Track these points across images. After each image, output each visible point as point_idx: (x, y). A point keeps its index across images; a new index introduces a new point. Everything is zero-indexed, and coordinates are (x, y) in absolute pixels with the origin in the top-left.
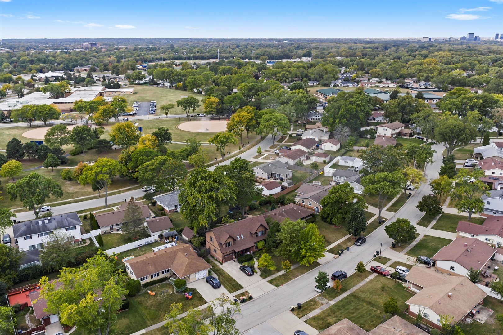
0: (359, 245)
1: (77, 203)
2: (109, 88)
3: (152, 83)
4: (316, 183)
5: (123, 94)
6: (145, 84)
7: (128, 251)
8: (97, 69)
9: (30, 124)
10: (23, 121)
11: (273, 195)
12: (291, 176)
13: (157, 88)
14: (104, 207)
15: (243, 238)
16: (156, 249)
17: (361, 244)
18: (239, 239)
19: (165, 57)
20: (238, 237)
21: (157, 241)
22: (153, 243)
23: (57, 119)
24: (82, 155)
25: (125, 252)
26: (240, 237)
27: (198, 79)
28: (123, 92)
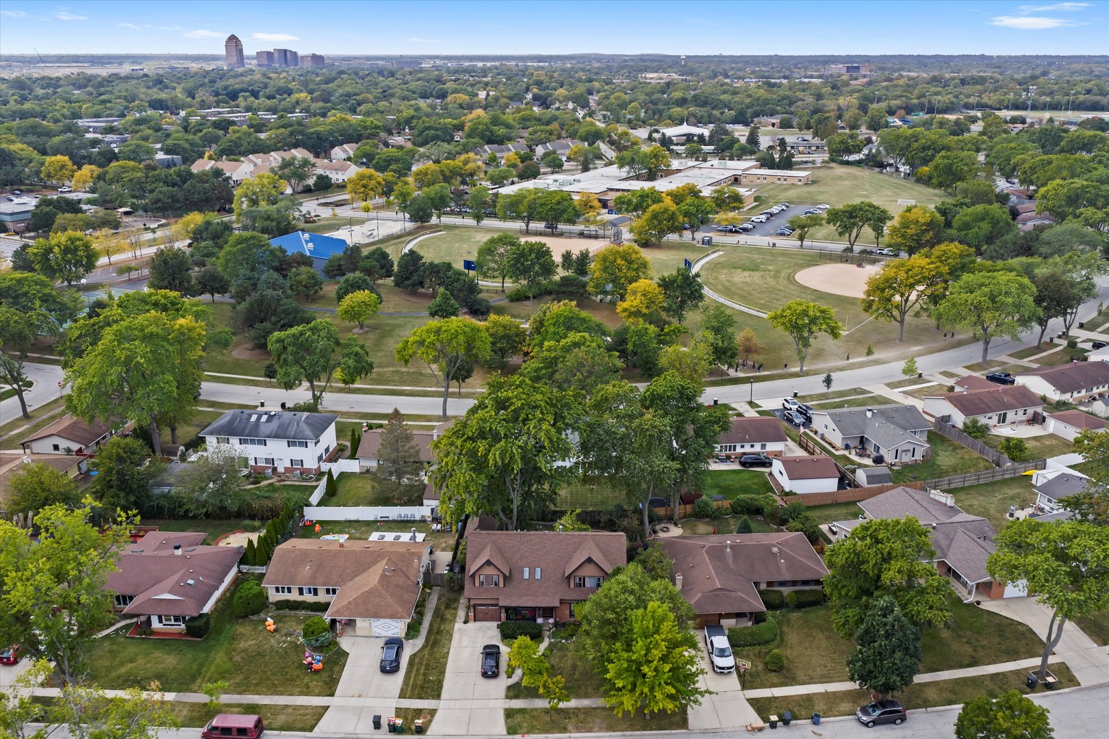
0: (866, 725)
1: (412, 398)
2: (770, 168)
3: (875, 163)
4: (937, 498)
5: (782, 182)
6: (858, 163)
7: (357, 521)
8: (795, 122)
9: (527, 226)
10: (513, 219)
11: (795, 494)
12: (918, 456)
13: (881, 176)
14: (438, 419)
15: (538, 576)
16: (375, 536)
17: (875, 723)
18: (526, 576)
19: (989, 102)
20: (526, 570)
21: (425, 521)
22: (414, 522)
23: (573, 223)
24: (526, 303)
25: (350, 521)
26: (532, 573)
27: (962, 160)
28: (782, 179)
